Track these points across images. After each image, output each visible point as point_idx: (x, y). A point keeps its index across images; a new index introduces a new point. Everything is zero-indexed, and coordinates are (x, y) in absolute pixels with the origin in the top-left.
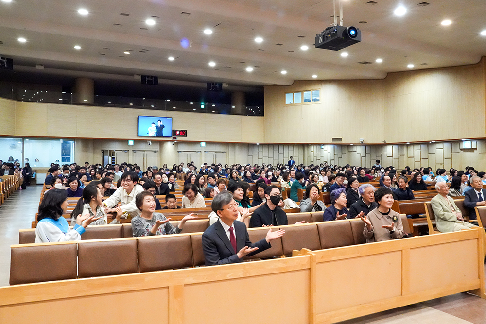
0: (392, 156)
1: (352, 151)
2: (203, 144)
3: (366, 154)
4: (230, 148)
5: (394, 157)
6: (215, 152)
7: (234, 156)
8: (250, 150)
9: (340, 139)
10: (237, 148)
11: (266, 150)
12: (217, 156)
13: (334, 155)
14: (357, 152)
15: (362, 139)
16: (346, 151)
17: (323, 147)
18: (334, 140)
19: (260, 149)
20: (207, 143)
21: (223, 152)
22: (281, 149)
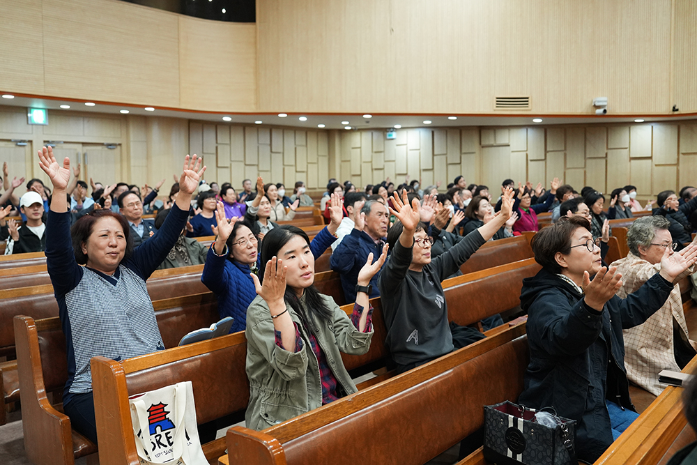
0: (650, 158)
1: (492, 146)
2: (38, 115)
3: (546, 151)
4: (135, 135)
5: (656, 160)
6: (84, 144)
7: (148, 157)
8: (196, 139)
9: (524, 101)
10: (156, 131)
11: (237, 139)
12: (88, 158)
13: (433, 155)
14: (513, 147)
15: (602, 100)
16: (472, 144)
17: (394, 135)
18: (501, 101)
19: (223, 137)
20: (52, 113)
21: (109, 145)
22: (277, 138)
